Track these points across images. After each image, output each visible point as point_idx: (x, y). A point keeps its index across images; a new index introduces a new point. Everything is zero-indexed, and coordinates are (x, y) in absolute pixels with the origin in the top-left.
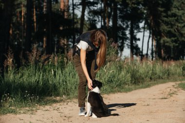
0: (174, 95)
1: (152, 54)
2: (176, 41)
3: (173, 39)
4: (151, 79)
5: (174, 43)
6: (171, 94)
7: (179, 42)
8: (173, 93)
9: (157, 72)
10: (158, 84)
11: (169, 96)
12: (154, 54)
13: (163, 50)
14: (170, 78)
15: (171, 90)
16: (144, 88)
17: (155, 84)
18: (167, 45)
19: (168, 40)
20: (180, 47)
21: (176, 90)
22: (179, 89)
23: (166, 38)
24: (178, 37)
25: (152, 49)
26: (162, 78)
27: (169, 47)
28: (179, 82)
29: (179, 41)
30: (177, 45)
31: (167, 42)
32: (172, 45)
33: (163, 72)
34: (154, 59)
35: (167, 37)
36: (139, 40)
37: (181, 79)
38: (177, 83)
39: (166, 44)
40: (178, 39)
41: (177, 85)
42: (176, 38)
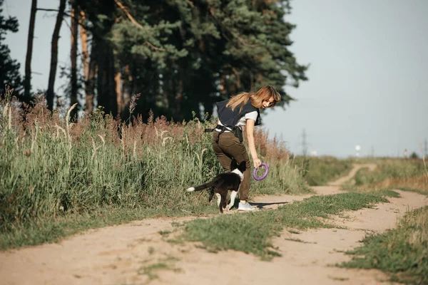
0: (165, 275)
1: (73, 90)
2: (176, 39)
3: (166, 26)
4: (66, 202)
5: (171, 48)
6: (154, 267)
7: (190, 42)
8: (162, 266)
9: (95, 172)
10: (96, 226)
11: (145, 278)
12: (83, 92)
13: (124, 77)
14: (150, 200)
15: (151, 251)
16: (34, 244)
17: (85, 226)
18: (138, 55)
19: (146, 30)
20: (196, 65)
21: (174, 250)
22: (189, 245)
23: (134, 22)
24: (189, 18)
25: (74, 70)
26: (115, 199)
27: (149, 63)
28: (189, 219)
29: (190, 35)
30: (184, 53)
31: (141, 42)
32: (161, 53)
33: (119, 175)
34: (81, 113)
35: (138, 17)
36: (12, 25)
37: (196, 203)
38: (181, 220)
39: (134, 50)
40: (186, 26)
41: (181, 232)
42: (179, 24)
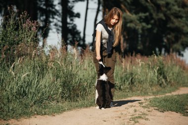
0: (142, 121)
2: (146, 20)
3: (142, 15)
5: (144, 24)
6: (137, 117)
7: (152, 21)
8: (140, 117)
11: (133, 122)
14: (134, 88)
15: (135, 111)
16: (87, 107)
18: (130, 28)
19: (134, 17)
20: (155, 31)
21: (145, 110)
22: (151, 109)
23: (128, 14)
24: (152, 11)
26: (120, 89)
27: (135, 31)
28: (152, 97)
29: (152, 18)
30: (149, 26)
31: (131, 22)
32: (139, 27)
35: (130, 12)
36: (78, 15)
37: (155, 90)
38: (148, 98)
39: (128, 25)
40: (151, 15)
41: (148, 103)
42: (147, 14)
